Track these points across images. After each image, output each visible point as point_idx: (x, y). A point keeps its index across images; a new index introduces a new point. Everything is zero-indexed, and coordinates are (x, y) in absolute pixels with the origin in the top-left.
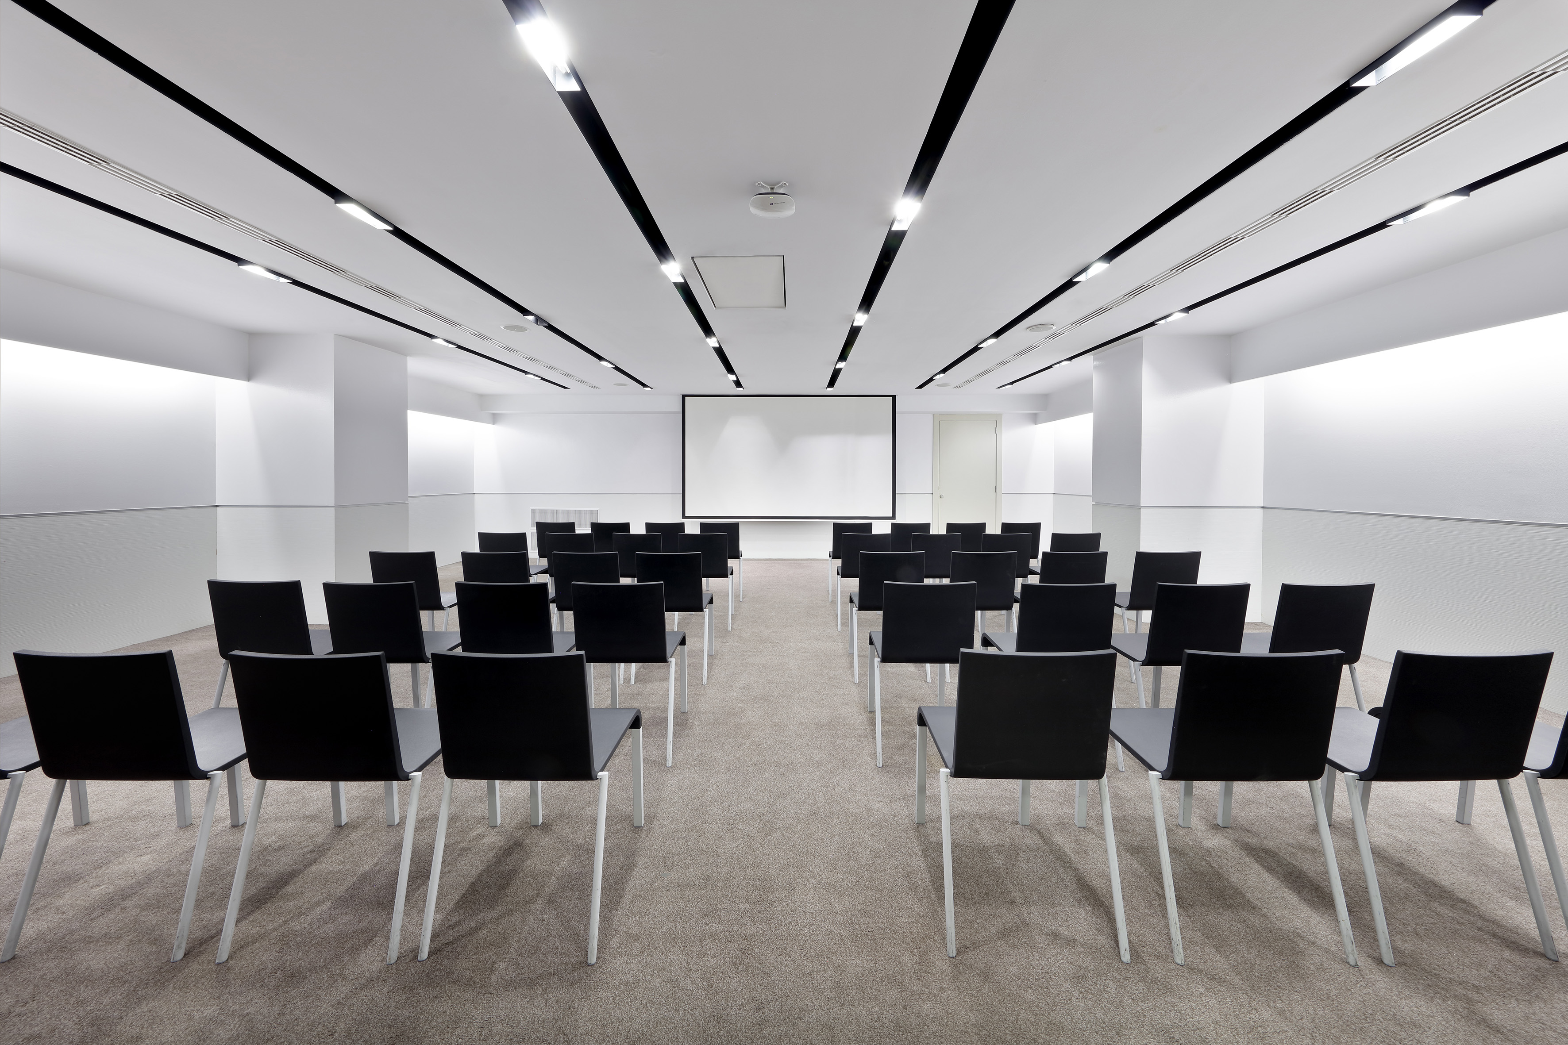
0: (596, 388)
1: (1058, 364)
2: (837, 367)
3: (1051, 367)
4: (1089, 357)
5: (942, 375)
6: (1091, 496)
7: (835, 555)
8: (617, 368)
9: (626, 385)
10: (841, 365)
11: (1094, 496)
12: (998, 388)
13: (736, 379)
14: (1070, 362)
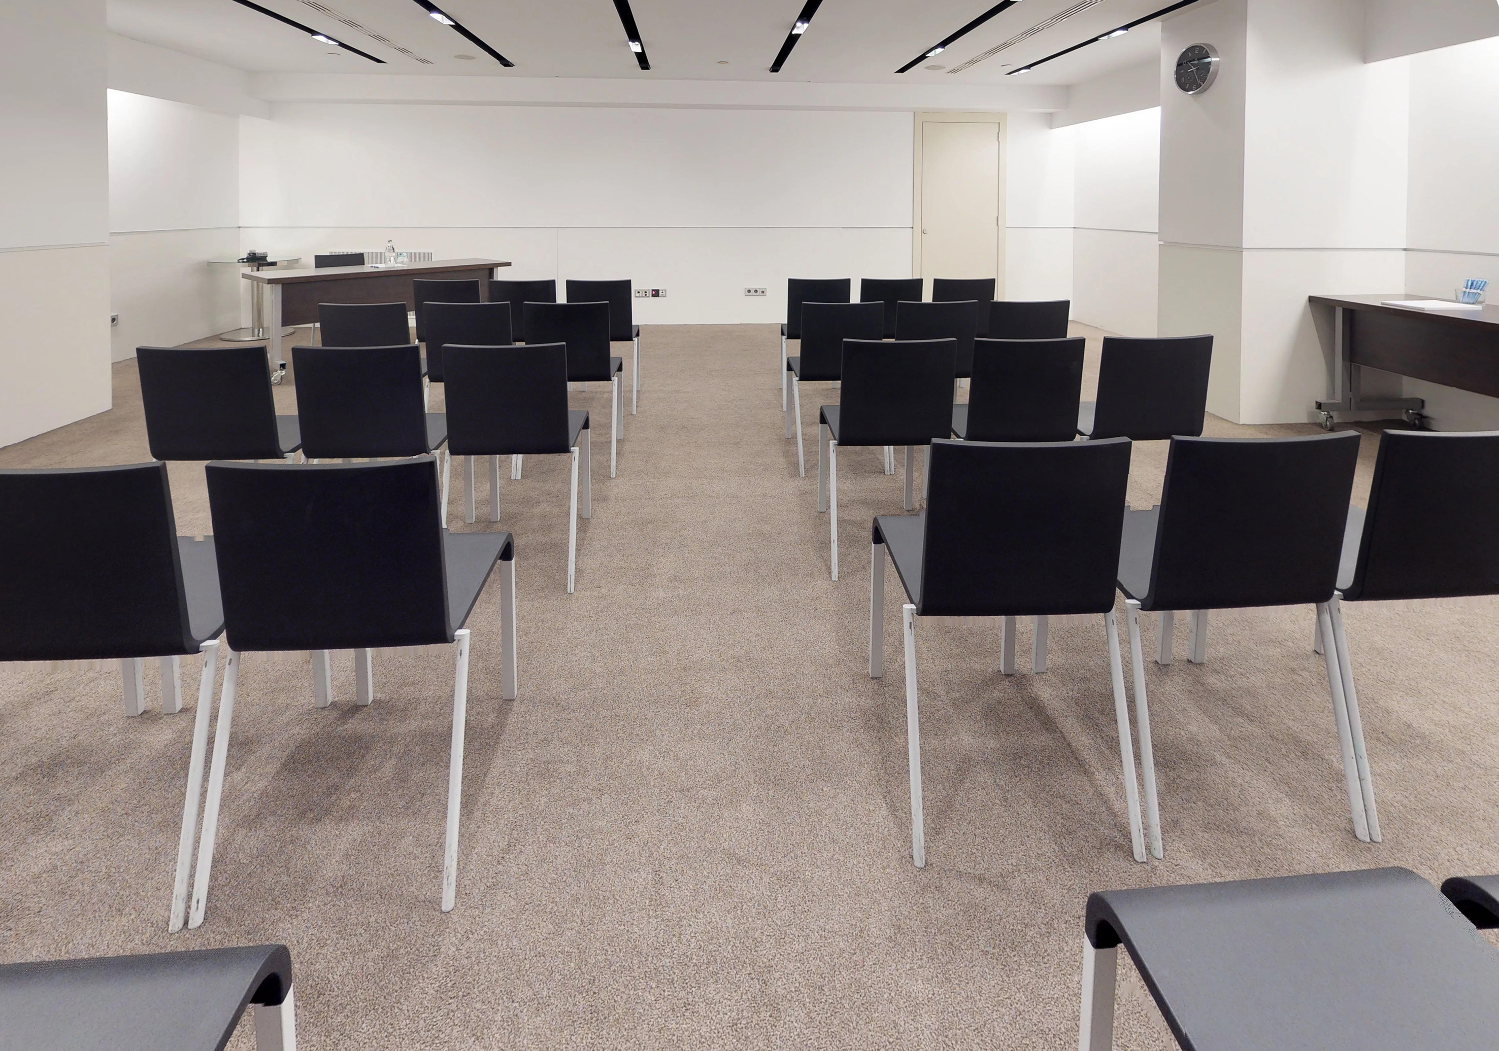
0: (428, 62)
1: (1107, 36)
2: (793, 33)
3: (1096, 39)
4: (1155, 24)
5: (939, 50)
6: (1157, 233)
7: (791, 331)
8: (458, 27)
9: (473, 58)
10: (801, 28)
11: (1160, 234)
12: (1009, 74)
13: (640, 50)
14: (1125, 32)
